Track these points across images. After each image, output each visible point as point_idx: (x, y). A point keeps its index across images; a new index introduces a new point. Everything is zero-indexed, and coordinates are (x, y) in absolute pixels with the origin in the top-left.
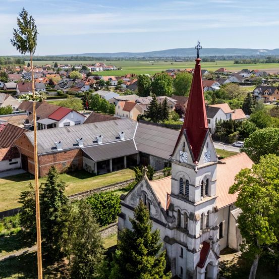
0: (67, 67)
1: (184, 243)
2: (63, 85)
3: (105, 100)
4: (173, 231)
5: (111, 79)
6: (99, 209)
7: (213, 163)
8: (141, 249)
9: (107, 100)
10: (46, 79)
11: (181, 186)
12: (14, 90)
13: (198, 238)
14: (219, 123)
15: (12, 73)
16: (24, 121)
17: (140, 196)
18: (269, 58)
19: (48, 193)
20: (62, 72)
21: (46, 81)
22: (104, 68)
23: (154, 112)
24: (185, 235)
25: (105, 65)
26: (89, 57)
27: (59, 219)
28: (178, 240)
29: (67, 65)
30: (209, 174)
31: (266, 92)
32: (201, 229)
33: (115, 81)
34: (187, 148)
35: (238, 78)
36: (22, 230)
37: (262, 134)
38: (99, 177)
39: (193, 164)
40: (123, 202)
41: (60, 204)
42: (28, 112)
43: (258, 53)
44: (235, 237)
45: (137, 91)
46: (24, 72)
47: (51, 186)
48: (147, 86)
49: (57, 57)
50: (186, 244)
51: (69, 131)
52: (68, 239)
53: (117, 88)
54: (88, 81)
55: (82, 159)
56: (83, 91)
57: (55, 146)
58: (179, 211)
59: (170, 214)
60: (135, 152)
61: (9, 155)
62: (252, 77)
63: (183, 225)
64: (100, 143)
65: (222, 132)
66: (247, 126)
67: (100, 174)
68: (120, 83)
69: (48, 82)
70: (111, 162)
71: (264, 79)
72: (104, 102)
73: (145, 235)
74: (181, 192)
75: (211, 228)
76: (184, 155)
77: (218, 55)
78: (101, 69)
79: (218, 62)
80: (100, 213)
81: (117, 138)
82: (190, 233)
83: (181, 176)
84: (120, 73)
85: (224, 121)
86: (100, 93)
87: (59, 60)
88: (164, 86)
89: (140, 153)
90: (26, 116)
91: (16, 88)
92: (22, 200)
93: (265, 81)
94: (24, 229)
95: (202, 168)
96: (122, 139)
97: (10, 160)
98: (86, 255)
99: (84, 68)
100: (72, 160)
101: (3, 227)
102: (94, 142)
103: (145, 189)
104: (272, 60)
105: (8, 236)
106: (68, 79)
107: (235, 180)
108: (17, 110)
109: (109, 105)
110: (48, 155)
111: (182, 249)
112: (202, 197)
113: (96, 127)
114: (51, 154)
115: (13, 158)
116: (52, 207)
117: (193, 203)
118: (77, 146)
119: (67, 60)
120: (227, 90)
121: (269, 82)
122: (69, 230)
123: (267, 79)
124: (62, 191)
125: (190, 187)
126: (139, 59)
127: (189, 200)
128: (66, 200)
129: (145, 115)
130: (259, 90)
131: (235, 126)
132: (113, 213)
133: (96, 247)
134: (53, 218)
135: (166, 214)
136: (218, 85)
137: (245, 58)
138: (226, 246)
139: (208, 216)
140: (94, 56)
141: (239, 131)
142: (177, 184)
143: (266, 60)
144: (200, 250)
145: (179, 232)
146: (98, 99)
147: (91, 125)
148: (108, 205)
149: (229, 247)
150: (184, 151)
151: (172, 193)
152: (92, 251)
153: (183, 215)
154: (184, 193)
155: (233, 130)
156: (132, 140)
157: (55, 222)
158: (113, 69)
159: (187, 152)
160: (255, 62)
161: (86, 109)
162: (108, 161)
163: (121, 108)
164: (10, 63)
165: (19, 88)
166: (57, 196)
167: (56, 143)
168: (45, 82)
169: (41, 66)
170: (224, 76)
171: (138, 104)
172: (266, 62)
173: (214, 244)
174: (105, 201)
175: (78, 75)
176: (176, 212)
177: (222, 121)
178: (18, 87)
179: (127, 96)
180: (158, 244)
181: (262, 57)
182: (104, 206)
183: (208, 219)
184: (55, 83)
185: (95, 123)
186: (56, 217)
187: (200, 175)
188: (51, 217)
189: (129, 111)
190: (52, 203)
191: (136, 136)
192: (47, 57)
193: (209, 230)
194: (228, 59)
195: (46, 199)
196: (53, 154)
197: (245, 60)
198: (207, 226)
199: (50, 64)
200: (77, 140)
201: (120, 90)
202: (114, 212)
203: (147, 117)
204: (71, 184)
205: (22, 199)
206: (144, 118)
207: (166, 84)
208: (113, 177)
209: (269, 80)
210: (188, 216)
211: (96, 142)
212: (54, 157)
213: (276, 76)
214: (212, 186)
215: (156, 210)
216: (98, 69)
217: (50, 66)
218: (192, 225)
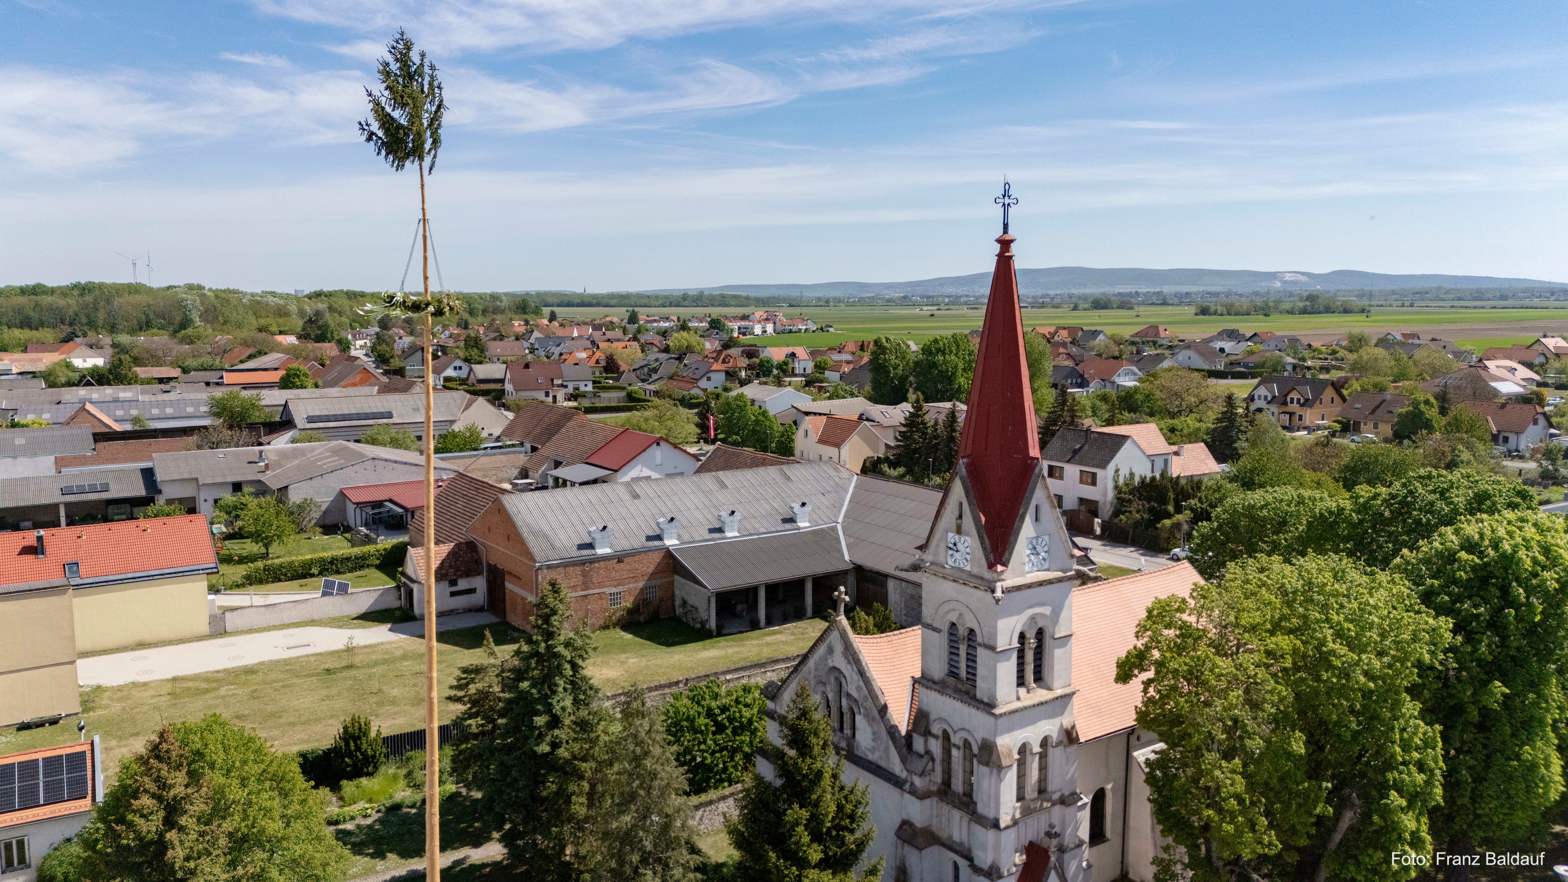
0: (667, 324)
1: (961, 844)
2: (647, 373)
3: (764, 414)
4: (928, 801)
5: (793, 355)
6: (701, 732)
7: (1060, 574)
8: (797, 843)
9: (772, 413)
10: (598, 354)
11: (953, 652)
12: (498, 386)
13: (1007, 827)
14: (1127, 485)
15: (501, 337)
16: (516, 472)
17: (824, 684)
18: (1312, 298)
19: (534, 665)
20: (649, 337)
21: (597, 362)
22: (778, 325)
23: (915, 451)
24: (966, 818)
25: (781, 317)
26: (735, 297)
27: (563, 753)
28: (944, 835)
29: (667, 319)
30: (1047, 610)
31: (1295, 395)
32: (1020, 798)
33: (805, 364)
34: (968, 521)
35: (1201, 354)
36: (457, 794)
37: (1253, 507)
38: (722, 641)
39: (987, 574)
40: (770, 705)
41: (568, 702)
42: (528, 446)
43: (1278, 284)
44: (1150, 840)
45: (868, 388)
46: (536, 334)
47: (543, 645)
48: (900, 372)
49: (640, 296)
50: (969, 850)
51: (636, 496)
52: (586, 819)
53: (808, 384)
54: (724, 362)
55: (672, 584)
56: (705, 390)
57: (588, 540)
58: (946, 736)
59: (918, 744)
60: (842, 567)
61: (451, 566)
62: (1251, 353)
63: (958, 785)
64: (731, 534)
65: (1137, 512)
66: (1217, 495)
67: (725, 631)
68: (820, 367)
69: (603, 363)
70: (762, 594)
71: (1290, 360)
72: (761, 418)
73: (814, 797)
74: (953, 673)
75: (1056, 797)
76: (960, 546)
77: (1143, 289)
78: (770, 328)
79: (1142, 309)
80: (703, 747)
81: (786, 521)
82: (980, 809)
83: (953, 617)
84: (823, 341)
85: (1143, 480)
86: (752, 391)
87: (645, 306)
88: (954, 374)
89: (859, 569)
90: (521, 459)
91: (502, 381)
92: (461, 693)
93: (1295, 367)
94: (464, 791)
95: (1019, 588)
96: (803, 524)
97: (453, 583)
98: (636, 870)
99: (716, 325)
100: (640, 585)
101: (402, 783)
102: (711, 531)
103: (839, 661)
104: (1321, 304)
105: (414, 811)
106: (663, 356)
107: (1137, 637)
108: (498, 439)
109: (778, 429)
110: (565, 565)
111: (956, 867)
112: (1022, 691)
113: (723, 485)
114: (574, 564)
115: (462, 576)
116: (545, 712)
117: (988, 706)
118: (657, 543)
119: (670, 305)
120: (1162, 388)
121: (1309, 368)
122: (593, 786)
123: (1303, 359)
124: (580, 662)
125: (981, 652)
126: (888, 301)
127: (979, 695)
128: (590, 692)
129: (887, 459)
130: (1271, 391)
131: (1177, 495)
132: (747, 749)
133: (671, 844)
134: (544, 748)
135: (905, 745)
136: (1135, 374)
137: (1233, 299)
138: (1118, 873)
139: (1043, 756)
140: (753, 294)
141: (1192, 510)
142: (940, 642)
143: (1301, 304)
144: (1014, 869)
145: (946, 808)
146: (742, 408)
147: (708, 480)
148: (731, 720)
149: (1131, 876)
150: (959, 531)
151: (923, 673)
152: (659, 860)
153: (958, 748)
154: (963, 673)
155: (1171, 508)
156: (834, 529)
157: (549, 762)
158: (806, 330)
159: (968, 535)
160: (1266, 311)
161: (706, 442)
162: (754, 590)
163: (814, 437)
164: (497, 310)
165: (512, 381)
166: (562, 675)
167: (593, 529)
168: (592, 362)
169: (588, 320)
170: (1159, 351)
171: (867, 423)
172: (1304, 311)
173: (1067, 856)
174: (724, 709)
175: (695, 344)
176: (936, 737)
177: (1137, 480)
178: (508, 376)
179: (836, 402)
180: (858, 834)
181: (1291, 295)
182: (717, 723)
183: (1043, 768)
184: (624, 367)
185: (721, 474)
186: (555, 745)
187: (1011, 614)
188: (538, 745)
189: (838, 445)
190: (545, 699)
191: (846, 516)
192: (612, 296)
193: (1045, 805)
194: (1176, 301)
195: (525, 685)
196: (583, 563)
197: (1232, 305)
198: (1042, 791)
199: (618, 315)
200: (658, 524)
201: (820, 389)
202: (751, 744)
203: (893, 465)
204: (631, 661)
205: (459, 687)
206: (885, 468)
207: (961, 365)
208: (768, 644)
209: (1309, 363)
210: (975, 750)
211: (720, 530)
212: (584, 574)
213: (1334, 352)
214: (1058, 653)
215: (874, 733)
216: (758, 330)
217: (615, 320)
218: (985, 784)
